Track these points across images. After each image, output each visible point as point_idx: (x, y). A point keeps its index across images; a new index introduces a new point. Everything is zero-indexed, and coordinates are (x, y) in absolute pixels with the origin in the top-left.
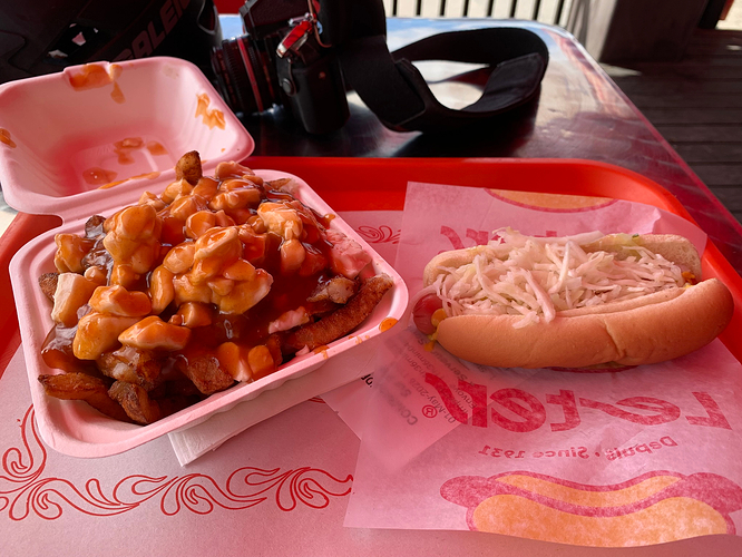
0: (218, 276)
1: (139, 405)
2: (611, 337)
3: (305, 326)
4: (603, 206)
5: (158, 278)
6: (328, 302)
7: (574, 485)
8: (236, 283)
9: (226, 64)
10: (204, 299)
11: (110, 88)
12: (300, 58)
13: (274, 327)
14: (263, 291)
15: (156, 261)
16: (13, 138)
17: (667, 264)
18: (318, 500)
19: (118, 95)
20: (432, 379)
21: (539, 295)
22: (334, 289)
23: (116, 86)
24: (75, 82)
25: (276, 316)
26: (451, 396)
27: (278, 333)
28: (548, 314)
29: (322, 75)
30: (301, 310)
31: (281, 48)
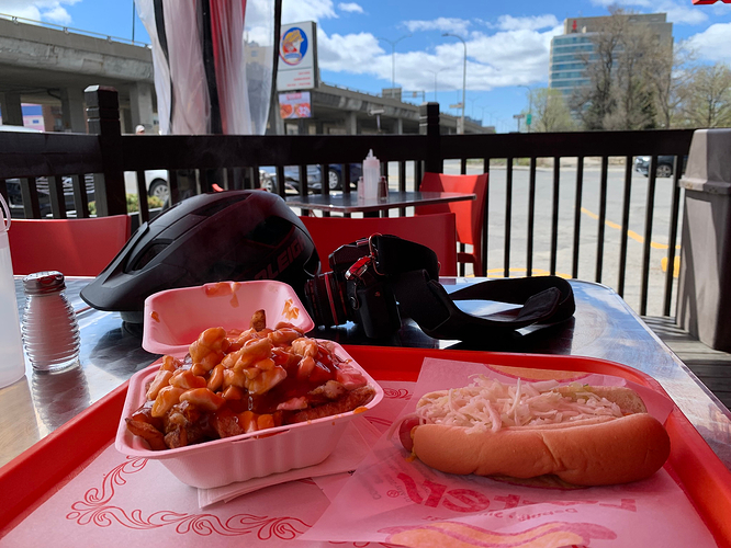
0: (250, 366)
1: (179, 438)
2: (547, 447)
3: (303, 410)
4: (580, 378)
5: (216, 372)
6: (322, 395)
7: (483, 531)
8: (261, 371)
9: (314, 289)
10: (240, 384)
11: (230, 297)
12: (362, 282)
13: (282, 406)
14: (277, 378)
15: (217, 361)
16: (160, 318)
17: (610, 404)
18: (288, 535)
19: (235, 302)
20: (402, 477)
21: (492, 414)
22: (330, 388)
23: (235, 296)
24: (208, 292)
25: (286, 399)
26: (414, 487)
27: (283, 410)
28: (495, 426)
29: (378, 294)
30: (303, 399)
31: (348, 274)
